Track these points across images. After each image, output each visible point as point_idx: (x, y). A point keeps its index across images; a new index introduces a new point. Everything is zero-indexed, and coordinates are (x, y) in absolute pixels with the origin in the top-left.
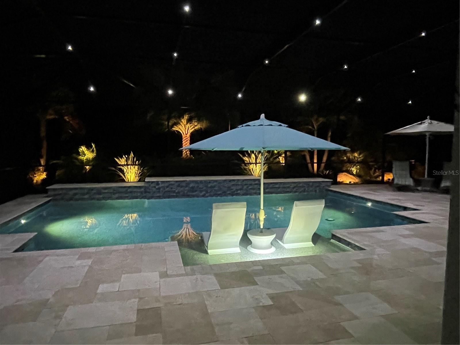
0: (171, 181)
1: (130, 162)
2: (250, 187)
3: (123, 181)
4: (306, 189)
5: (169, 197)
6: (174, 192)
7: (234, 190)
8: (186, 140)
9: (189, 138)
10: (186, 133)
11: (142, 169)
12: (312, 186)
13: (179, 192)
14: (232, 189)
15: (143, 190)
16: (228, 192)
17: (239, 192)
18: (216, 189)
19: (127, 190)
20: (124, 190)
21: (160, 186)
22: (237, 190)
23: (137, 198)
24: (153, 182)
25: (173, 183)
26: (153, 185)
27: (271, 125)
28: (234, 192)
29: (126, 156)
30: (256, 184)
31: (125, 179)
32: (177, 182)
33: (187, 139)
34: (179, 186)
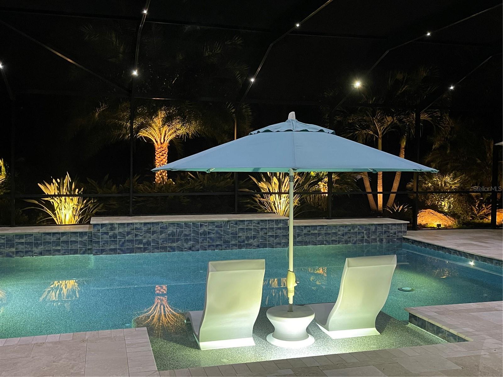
0: (136, 223)
1: (64, 191)
2: (270, 234)
3: (52, 222)
4: (366, 237)
5: (132, 251)
6: (140, 242)
7: (243, 238)
8: (161, 154)
9: (167, 150)
10: (162, 141)
11: (85, 201)
12: (375, 232)
13: (148, 243)
14: (239, 237)
15: (86, 238)
16: (233, 242)
17: (251, 241)
18: (212, 235)
19: (60, 239)
20: (53, 239)
21: (117, 231)
22: (248, 238)
23: (76, 252)
24: (103, 225)
25: (138, 226)
26: (104, 229)
27: (306, 131)
28: (244, 241)
29: (58, 180)
30: (280, 228)
31: (55, 219)
32: (145, 224)
33: (163, 152)
34: (148, 231)
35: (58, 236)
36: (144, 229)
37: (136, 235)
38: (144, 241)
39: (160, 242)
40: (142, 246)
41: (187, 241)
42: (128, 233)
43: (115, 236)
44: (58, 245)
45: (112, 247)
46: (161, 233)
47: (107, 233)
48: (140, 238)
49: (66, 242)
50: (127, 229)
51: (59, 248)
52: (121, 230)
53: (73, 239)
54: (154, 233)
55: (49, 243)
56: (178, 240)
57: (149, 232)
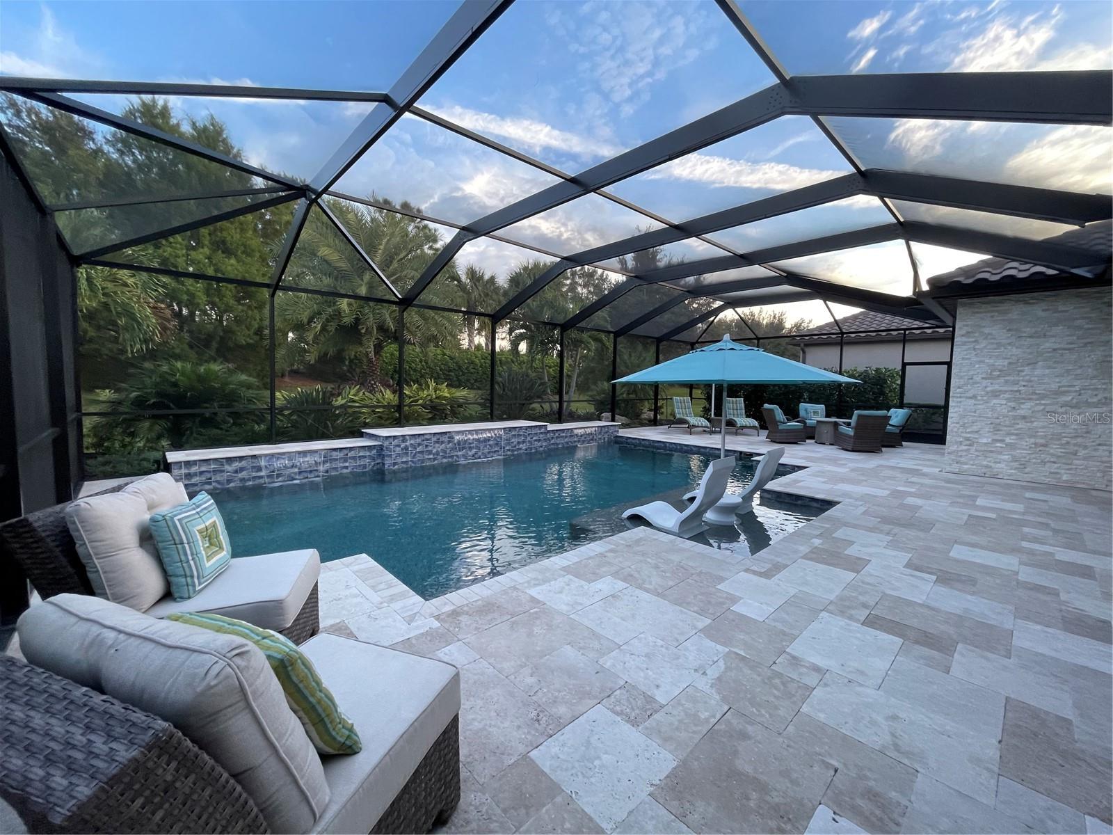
6: (431, 452)
21: (409, 443)
26: (396, 442)
34: (437, 441)
35: (346, 452)
36: (434, 439)
37: (426, 446)
38: (434, 451)
39: (448, 451)
40: (431, 456)
41: (471, 448)
42: (419, 445)
43: (406, 448)
44: (346, 461)
45: (404, 460)
46: (449, 442)
47: (399, 446)
48: (430, 448)
49: (354, 458)
50: (418, 441)
51: (347, 464)
52: (412, 442)
53: (361, 454)
54: (442, 442)
55: (336, 460)
56: (463, 448)
57: (438, 443)
